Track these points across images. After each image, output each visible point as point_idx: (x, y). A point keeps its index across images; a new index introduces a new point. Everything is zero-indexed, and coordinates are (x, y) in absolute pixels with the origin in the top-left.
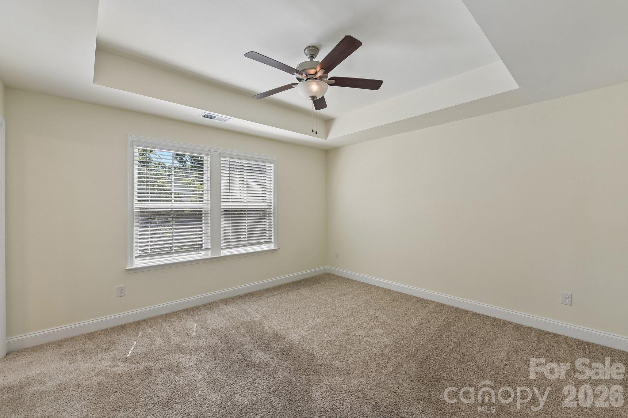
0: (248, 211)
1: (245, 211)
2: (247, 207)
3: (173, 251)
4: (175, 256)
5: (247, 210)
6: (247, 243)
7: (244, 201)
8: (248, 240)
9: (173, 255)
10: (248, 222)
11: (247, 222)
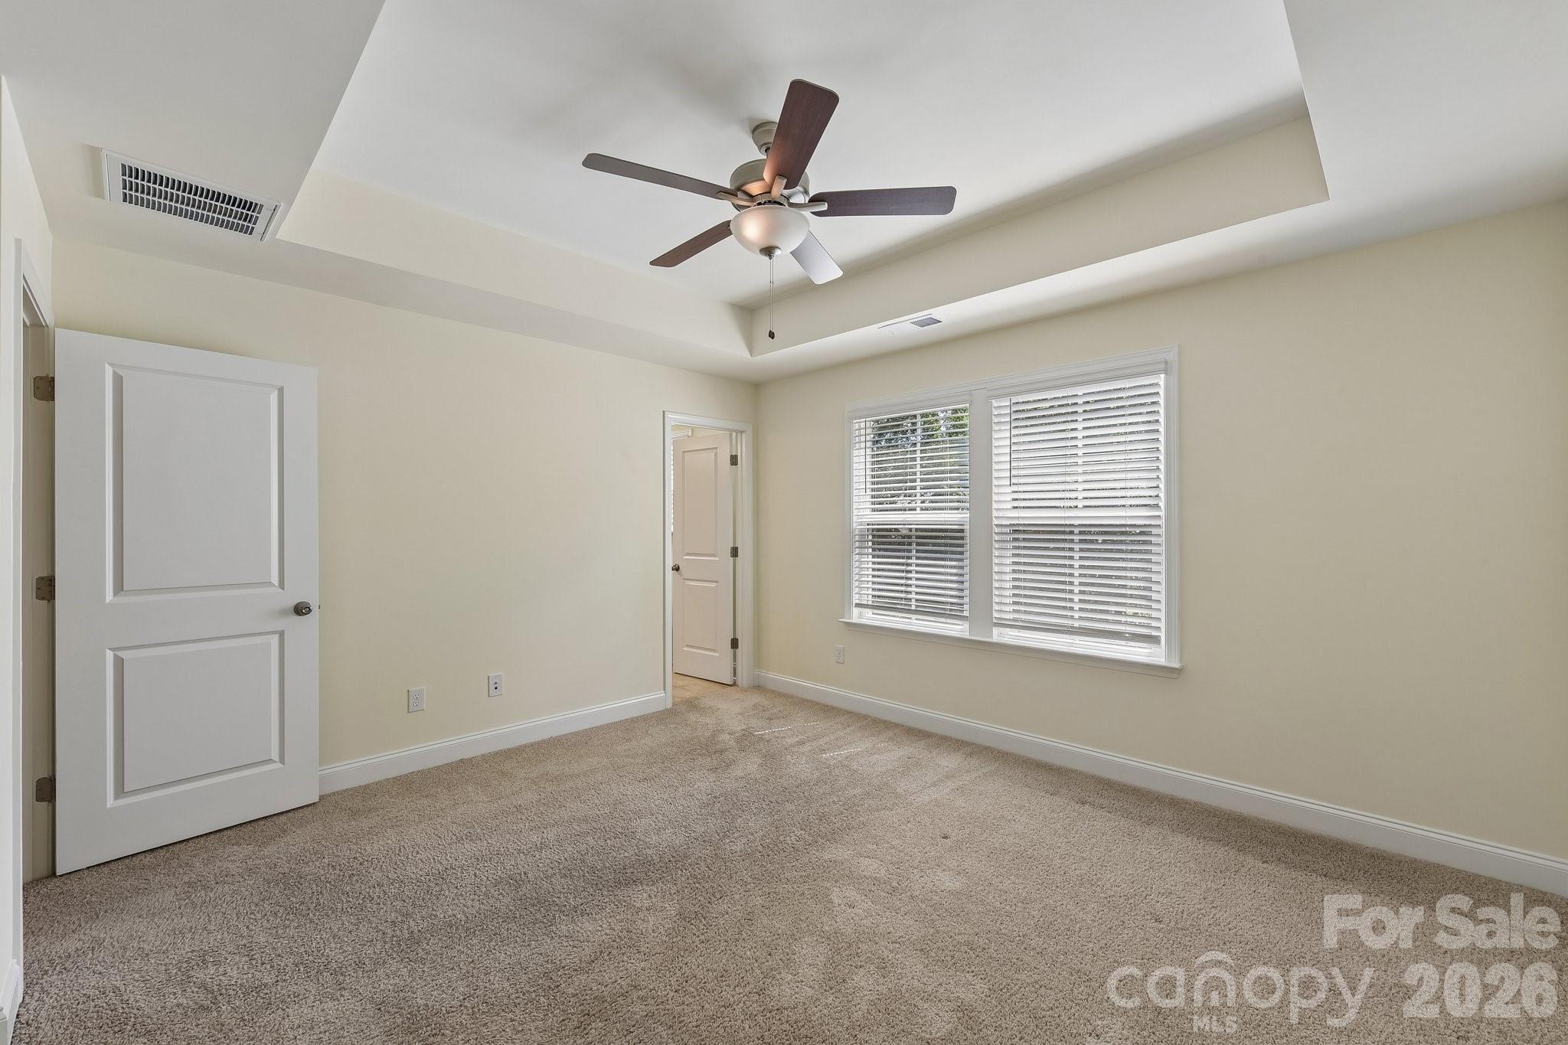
0: (1081, 533)
1: (1072, 533)
2: (1076, 522)
3: (913, 608)
4: (916, 619)
5: (1076, 530)
6: (1076, 624)
7: (1075, 504)
8: (1081, 618)
9: (914, 617)
10: (1081, 567)
11: (1076, 564)
